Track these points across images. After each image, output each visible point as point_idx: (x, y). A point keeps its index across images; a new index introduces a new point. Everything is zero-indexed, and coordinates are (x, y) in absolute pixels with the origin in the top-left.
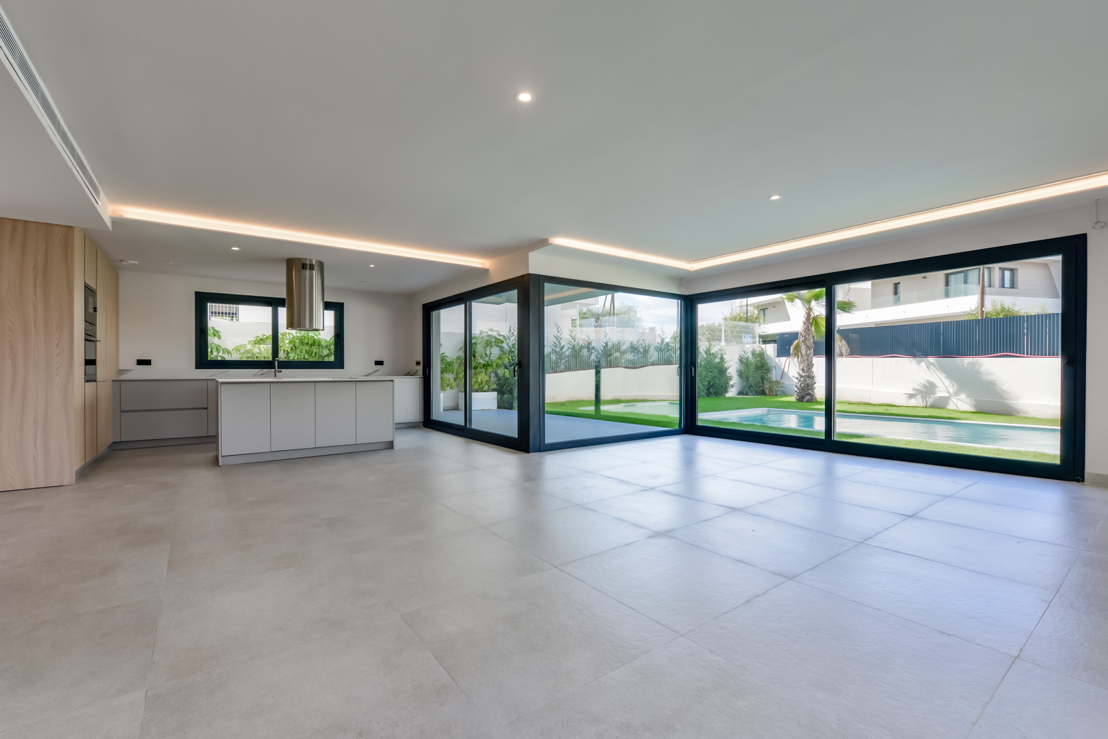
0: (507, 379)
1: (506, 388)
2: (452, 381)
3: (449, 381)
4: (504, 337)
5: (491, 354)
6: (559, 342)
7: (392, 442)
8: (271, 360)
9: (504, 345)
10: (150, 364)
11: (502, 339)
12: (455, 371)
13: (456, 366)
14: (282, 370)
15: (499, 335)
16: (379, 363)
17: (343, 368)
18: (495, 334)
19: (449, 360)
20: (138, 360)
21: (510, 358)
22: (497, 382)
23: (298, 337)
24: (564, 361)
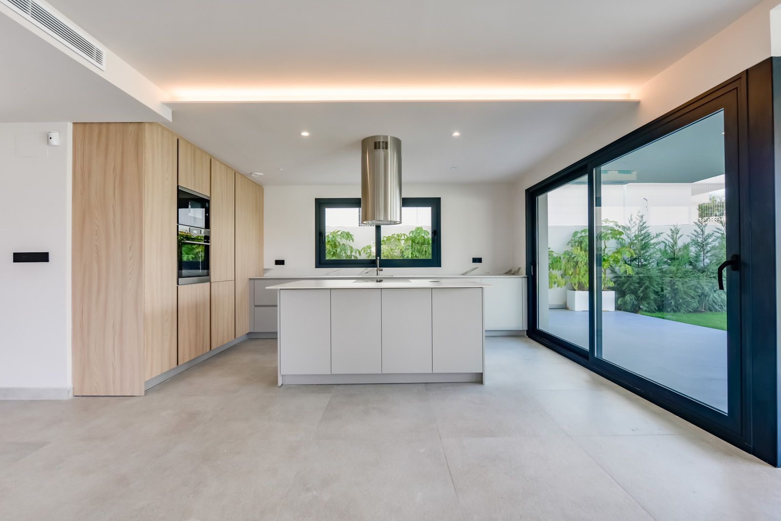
0: (630, 277)
1: (628, 287)
2: (560, 278)
3: (556, 278)
4: (624, 228)
5: (606, 247)
6: (702, 230)
7: (482, 374)
8: (375, 259)
9: (624, 237)
10: (284, 264)
11: (621, 230)
12: (563, 267)
13: (564, 262)
14: (383, 268)
15: (617, 225)
16: (477, 260)
17: (440, 266)
18: (611, 225)
19: (555, 255)
20: (276, 261)
21: (632, 251)
22: (614, 280)
23: (411, 237)
24: (709, 254)
